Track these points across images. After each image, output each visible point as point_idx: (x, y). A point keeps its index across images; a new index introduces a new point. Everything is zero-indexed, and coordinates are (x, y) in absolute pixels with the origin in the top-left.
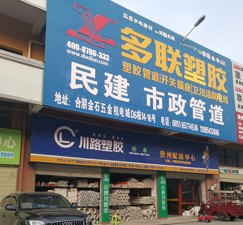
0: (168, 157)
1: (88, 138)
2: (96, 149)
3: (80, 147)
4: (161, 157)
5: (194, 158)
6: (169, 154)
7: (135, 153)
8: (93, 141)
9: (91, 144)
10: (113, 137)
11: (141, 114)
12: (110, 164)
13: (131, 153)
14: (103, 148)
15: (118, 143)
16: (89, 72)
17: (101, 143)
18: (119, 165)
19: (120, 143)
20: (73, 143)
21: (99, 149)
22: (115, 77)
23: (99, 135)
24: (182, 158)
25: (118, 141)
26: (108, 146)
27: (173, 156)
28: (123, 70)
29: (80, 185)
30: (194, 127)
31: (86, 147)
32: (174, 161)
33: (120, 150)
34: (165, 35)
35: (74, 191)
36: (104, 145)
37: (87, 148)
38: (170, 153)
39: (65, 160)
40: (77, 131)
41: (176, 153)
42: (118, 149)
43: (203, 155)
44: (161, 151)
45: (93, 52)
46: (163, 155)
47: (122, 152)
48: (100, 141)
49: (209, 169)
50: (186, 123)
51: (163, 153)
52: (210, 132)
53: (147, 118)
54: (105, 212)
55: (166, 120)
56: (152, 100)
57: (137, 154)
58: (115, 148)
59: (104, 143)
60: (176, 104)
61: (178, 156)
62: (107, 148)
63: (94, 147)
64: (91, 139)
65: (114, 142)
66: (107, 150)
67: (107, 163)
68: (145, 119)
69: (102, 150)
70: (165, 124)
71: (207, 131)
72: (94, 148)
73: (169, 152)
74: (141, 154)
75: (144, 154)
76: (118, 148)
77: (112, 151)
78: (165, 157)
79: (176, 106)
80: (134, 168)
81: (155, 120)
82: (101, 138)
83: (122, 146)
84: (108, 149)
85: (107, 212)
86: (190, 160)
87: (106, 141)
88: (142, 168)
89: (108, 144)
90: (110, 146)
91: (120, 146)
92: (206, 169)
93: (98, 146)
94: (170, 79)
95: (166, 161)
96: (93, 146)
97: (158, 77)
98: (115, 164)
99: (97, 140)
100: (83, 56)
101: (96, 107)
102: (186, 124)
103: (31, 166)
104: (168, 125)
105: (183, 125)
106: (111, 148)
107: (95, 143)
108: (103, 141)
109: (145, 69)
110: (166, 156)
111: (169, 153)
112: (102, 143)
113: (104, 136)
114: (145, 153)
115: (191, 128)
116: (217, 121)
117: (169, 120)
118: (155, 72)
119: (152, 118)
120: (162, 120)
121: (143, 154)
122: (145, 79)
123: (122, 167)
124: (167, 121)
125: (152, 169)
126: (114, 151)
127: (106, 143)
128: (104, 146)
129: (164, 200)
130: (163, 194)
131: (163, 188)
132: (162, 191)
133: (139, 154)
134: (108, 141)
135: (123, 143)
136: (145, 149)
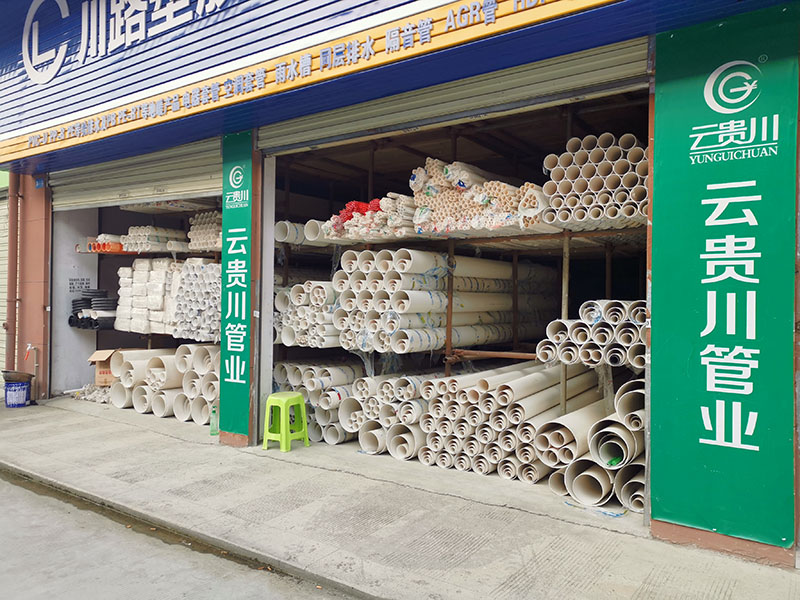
2: (130, 40)
8: (118, 2)
9: (112, 21)
12: (183, 101)
14: (154, 18)
18: (224, 91)
20: (63, 51)
21: (141, 34)
31: (98, 50)
37: (102, 51)
54: (232, 380)
62: (170, 10)
63: (123, 30)
66: (170, 23)
69: (150, 32)
72: (122, 39)
77: (190, 15)
84: (176, 14)
85: (238, 381)
93: (135, 20)
96: (118, 32)
103: (38, 184)
123: (241, 98)
129: (740, 338)
130: (730, 273)
131: (723, 203)
132: (710, 244)
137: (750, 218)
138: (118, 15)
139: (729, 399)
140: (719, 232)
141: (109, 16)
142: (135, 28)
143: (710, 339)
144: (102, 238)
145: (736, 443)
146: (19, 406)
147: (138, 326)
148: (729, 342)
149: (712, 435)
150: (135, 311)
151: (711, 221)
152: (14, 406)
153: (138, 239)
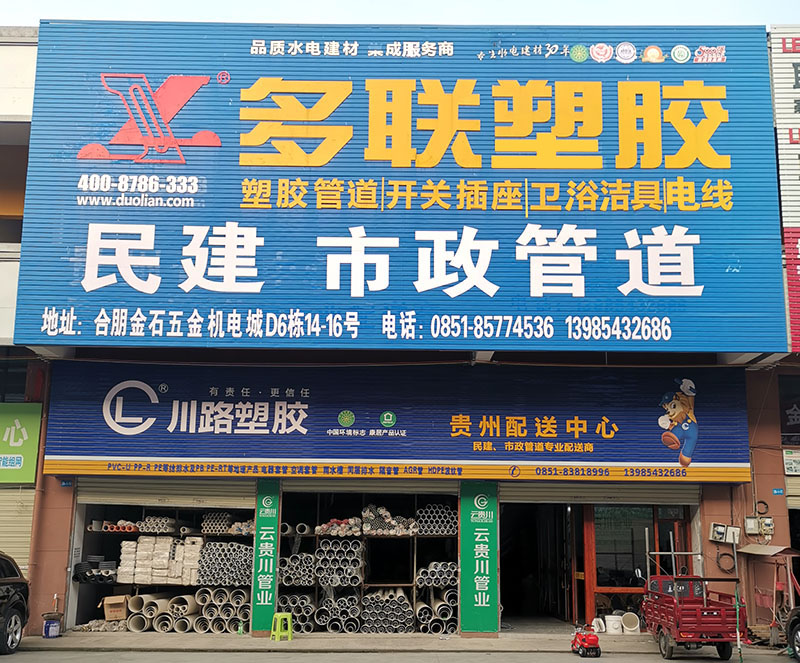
0: (482, 434)
1: (194, 404)
2: (218, 431)
3: (171, 428)
4: (453, 435)
5: (609, 429)
6: (490, 424)
7: (349, 432)
8: (208, 408)
9: (202, 417)
10: (275, 392)
11: (302, 319)
12: (260, 469)
13: (336, 432)
14: (239, 425)
15: (290, 406)
16: (137, 237)
17: (233, 413)
18: (290, 470)
19: (298, 405)
20: (151, 421)
21: (228, 430)
22: (217, 230)
23: (230, 391)
24: (549, 432)
25: (291, 401)
26: (255, 419)
27: (508, 428)
28: (242, 206)
29: (208, 527)
30: (535, 325)
31: (188, 428)
32: (509, 445)
33: (297, 426)
34: (411, 50)
35: (194, 543)
36: (243, 417)
37: (192, 430)
38: (495, 419)
39: (128, 467)
40: (163, 387)
41: (524, 419)
42: (289, 424)
44: (453, 417)
45: (149, 183)
46: (464, 430)
47: (304, 431)
48: (230, 407)
49: (692, 465)
50: (496, 318)
51: (461, 421)
52: (618, 333)
53: (324, 327)
54: (262, 603)
55: (402, 321)
56: (346, 269)
57: (356, 432)
58: (280, 421)
59: (244, 411)
60: (448, 262)
61: (531, 427)
62: (252, 425)
63: (212, 424)
64: (204, 405)
65: (278, 405)
66: (252, 431)
67: (250, 468)
68: (317, 330)
69: (236, 431)
70: (399, 334)
71: (606, 331)
72: (211, 429)
73: (491, 417)
74: (372, 432)
75: (385, 431)
76: (288, 421)
77: (267, 431)
78: (469, 435)
79: (450, 269)
80: (345, 475)
81: (355, 329)
82: (234, 400)
83: (303, 415)
84: (256, 428)
85: (266, 603)
86: (590, 436)
87: (249, 405)
88: (373, 476)
89: (257, 414)
90: (261, 420)
91: (296, 416)
92: (678, 465)
93: (223, 422)
94: (424, 187)
95: (477, 446)
96: (208, 424)
97: (374, 193)
98: (278, 468)
99: (221, 404)
100: (123, 201)
101: (152, 325)
102: (495, 323)
103: (64, 484)
104: (413, 336)
105: (478, 326)
106: (265, 425)
107: (217, 413)
108: (240, 405)
109: (323, 183)
110: (475, 430)
111: (488, 420)
112: (238, 411)
113: (245, 392)
114: (388, 429)
115: (520, 331)
116: (662, 284)
117: (414, 320)
118: (362, 180)
119: (345, 323)
120: (384, 323)
121: (379, 432)
122: (323, 211)
123: (301, 475)
124: (407, 324)
125: (415, 476)
126: (274, 431)
127: (250, 411)
128: (242, 420)
129: (484, 574)
130: (482, 555)
131: (480, 535)
132: (477, 546)
133: (363, 433)
134: (257, 404)
135: (306, 407)
136: (388, 417)
137: (486, 539)
138: (208, 416)
139: (482, 592)
140: (479, 543)
141: (199, 414)
142: (223, 426)
143: (477, 574)
144: (121, 523)
145: (484, 604)
146: (58, 637)
147: (143, 578)
148: (482, 575)
149: (478, 603)
150: (138, 570)
151: (477, 540)
153: (150, 524)
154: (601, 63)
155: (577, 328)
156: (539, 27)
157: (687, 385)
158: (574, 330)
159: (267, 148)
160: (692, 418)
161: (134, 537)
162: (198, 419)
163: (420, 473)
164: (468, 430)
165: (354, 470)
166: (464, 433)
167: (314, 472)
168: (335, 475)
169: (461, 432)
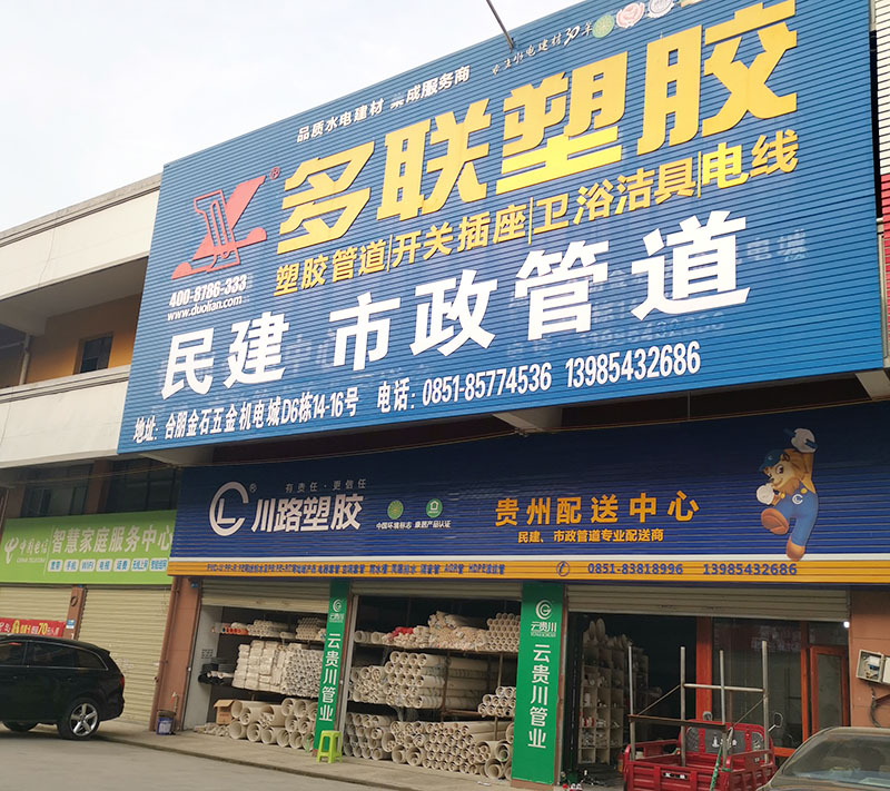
0: (529, 522)
1: (273, 501)
2: (289, 528)
3: (254, 529)
4: (498, 524)
5: (685, 508)
6: (538, 510)
7: (397, 525)
8: (283, 505)
9: (278, 515)
10: (337, 485)
11: (311, 401)
12: (317, 569)
13: (384, 526)
14: (305, 522)
15: (349, 499)
16: (200, 342)
17: (301, 510)
18: (342, 569)
19: (355, 497)
20: (241, 520)
21: (296, 528)
22: (256, 323)
23: (302, 486)
24: (608, 516)
25: (349, 493)
26: (318, 515)
27: (559, 512)
28: (276, 294)
30: (530, 377)
31: (267, 527)
32: (558, 535)
33: (351, 520)
34: (430, 88)
36: (308, 512)
37: (269, 529)
38: (544, 503)
39: (221, 568)
40: (253, 487)
41: (578, 500)
42: (345, 520)
43: (766, 480)
44: (500, 502)
45: (213, 289)
46: (510, 517)
47: (357, 526)
48: (300, 503)
50: (489, 373)
51: (507, 506)
52: (629, 371)
53: (328, 407)
54: (324, 719)
55: (396, 392)
56: (351, 340)
57: (402, 525)
58: (338, 515)
59: (310, 507)
60: (445, 315)
61: (586, 511)
62: (315, 521)
63: (285, 522)
64: (281, 502)
65: (338, 497)
66: (315, 528)
67: (309, 567)
68: (322, 411)
69: (303, 529)
70: (392, 406)
71: (613, 372)
72: (283, 527)
73: (541, 500)
74: (418, 524)
75: (430, 523)
76: (345, 515)
77: (326, 528)
78: (515, 523)
79: (446, 323)
80: (389, 575)
81: (354, 406)
82: (302, 497)
83: (358, 508)
84: (318, 524)
85: (327, 719)
86: (660, 519)
87: (315, 501)
88: (415, 575)
89: (321, 509)
90: (323, 515)
91: (352, 510)
92: (784, 557)
93: (293, 519)
94: (428, 235)
95: (522, 537)
96: (282, 522)
97: (382, 254)
98: (338, 567)
99: (294, 501)
100: (197, 310)
101: (202, 425)
102: (486, 379)
103: (192, 585)
104: (405, 406)
105: (470, 386)
106: (325, 520)
107: (289, 510)
108: (308, 500)
109: (340, 254)
110: (522, 516)
111: (537, 503)
112: (306, 507)
113: (313, 486)
114: (433, 520)
115: (512, 386)
116: (692, 296)
117: (407, 388)
118: (372, 243)
119: (346, 401)
120: (380, 395)
121: (424, 524)
122: (338, 284)
123: (350, 575)
124: (400, 393)
125: (456, 575)
126: (332, 527)
127: (315, 507)
129: (542, 704)
130: (541, 679)
131: (540, 652)
132: (535, 667)
133: (409, 525)
134: (322, 499)
135: (361, 499)
136: (434, 506)
137: (547, 659)
138: (283, 513)
139: (538, 728)
140: (538, 663)
141: (276, 512)
142: (293, 524)
143: (533, 705)
144: (234, 625)
145: (539, 746)
146: (167, 734)
147: (251, 685)
148: (539, 706)
149: (532, 743)
150: (249, 674)
151: (536, 659)
152: (163, 734)
153: (260, 628)
154: (630, 29)
155: (579, 372)
156: (560, 13)
157: (803, 436)
158: (576, 377)
159: (300, 231)
160: (809, 485)
161: (248, 640)
162: (275, 518)
163: (461, 572)
164: (514, 517)
165: (397, 569)
166: (510, 522)
167: (362, 572)
168: (381, 575)
169: (507, 520)
